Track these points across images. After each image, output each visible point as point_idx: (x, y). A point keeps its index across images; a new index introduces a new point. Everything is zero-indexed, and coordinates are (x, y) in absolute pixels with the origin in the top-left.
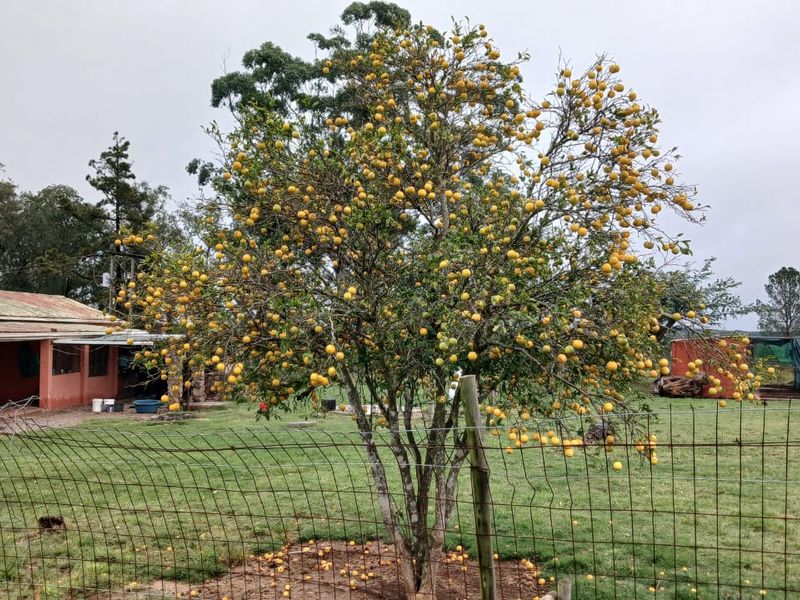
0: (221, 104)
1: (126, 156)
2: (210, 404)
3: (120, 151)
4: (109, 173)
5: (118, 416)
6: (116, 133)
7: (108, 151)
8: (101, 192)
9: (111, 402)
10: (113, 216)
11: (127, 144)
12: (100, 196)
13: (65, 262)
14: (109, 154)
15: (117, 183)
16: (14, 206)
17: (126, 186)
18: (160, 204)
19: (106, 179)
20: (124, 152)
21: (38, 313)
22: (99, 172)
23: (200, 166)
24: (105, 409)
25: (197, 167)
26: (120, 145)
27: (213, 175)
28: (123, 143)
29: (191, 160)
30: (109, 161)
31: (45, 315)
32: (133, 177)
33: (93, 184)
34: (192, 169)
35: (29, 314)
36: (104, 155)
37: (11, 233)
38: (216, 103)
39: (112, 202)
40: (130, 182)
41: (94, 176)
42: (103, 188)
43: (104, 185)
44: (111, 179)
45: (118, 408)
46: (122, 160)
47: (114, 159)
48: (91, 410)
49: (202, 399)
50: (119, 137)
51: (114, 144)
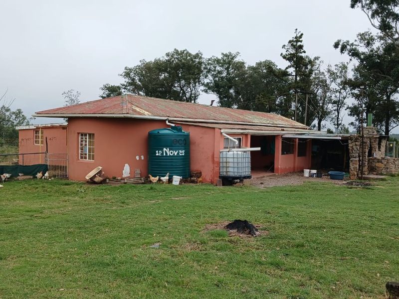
0: (356, 6)
1: (301, 41)
2: (371, 176)
3: (298, 39)
4: (292, 51)
5: (319, 180)
6: (297, 30)
7: (292, 39)
8: (288, 61)
9: (314, 171)
10: (294, 74)
11: (302, 35)
12: (288, 63)
13: (270, 98)
14: (293, 41)
15: (296, 56)
16: (244, 73)
17: (301, 57)
18: (317, 66)
19: (291, 54)
20: (300, 39)
21: (268, 122)
22: (287, 51)
23: (341, 43)
24: (311, 176)
25: (339, 44)
26: (298, 36)
27: (348, 47)
28: (300, 34)
29: (336, 41)
30: (292, 45)
31: (272, 123)
32: (304, 52)
33: (284, 57)
34: (336, 46)
35: (265, 122)
36: (290, 42)
37: (243, 86)
38: (353, 6)
39: (293, 66)
40: (303, 55)
41: (284, 53)
42: (289, 59)
43: (289, 58)
44: (293, 54)
45: (319, 175)
46: (299, 44)
47: (295, 44)
48: (303, 176)
49: (366, 173)
50: (298, 31)
51: (295, 35)
